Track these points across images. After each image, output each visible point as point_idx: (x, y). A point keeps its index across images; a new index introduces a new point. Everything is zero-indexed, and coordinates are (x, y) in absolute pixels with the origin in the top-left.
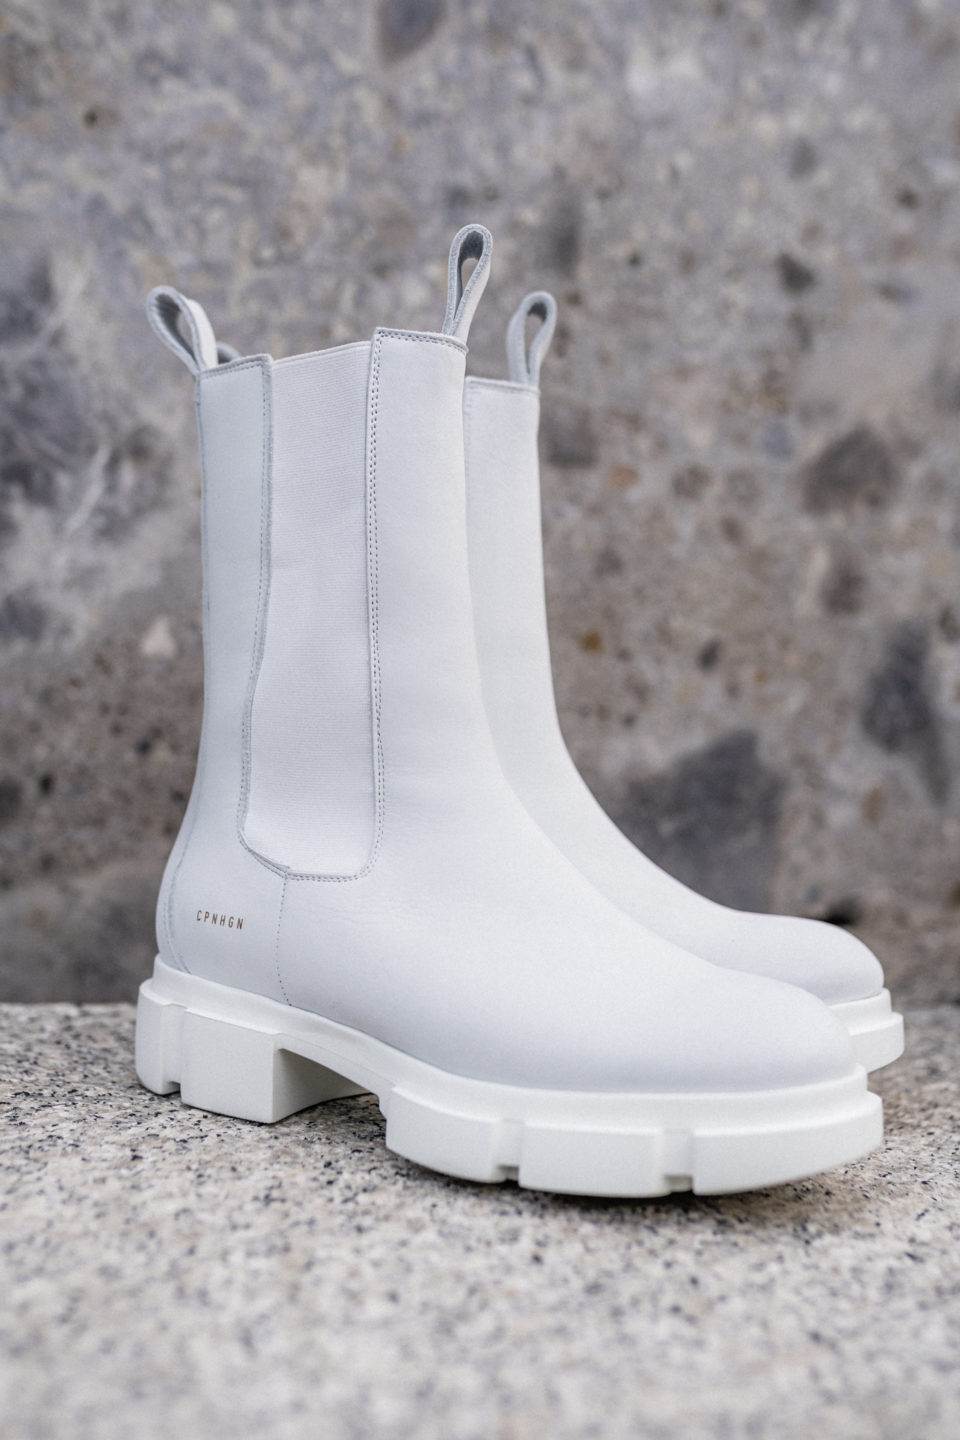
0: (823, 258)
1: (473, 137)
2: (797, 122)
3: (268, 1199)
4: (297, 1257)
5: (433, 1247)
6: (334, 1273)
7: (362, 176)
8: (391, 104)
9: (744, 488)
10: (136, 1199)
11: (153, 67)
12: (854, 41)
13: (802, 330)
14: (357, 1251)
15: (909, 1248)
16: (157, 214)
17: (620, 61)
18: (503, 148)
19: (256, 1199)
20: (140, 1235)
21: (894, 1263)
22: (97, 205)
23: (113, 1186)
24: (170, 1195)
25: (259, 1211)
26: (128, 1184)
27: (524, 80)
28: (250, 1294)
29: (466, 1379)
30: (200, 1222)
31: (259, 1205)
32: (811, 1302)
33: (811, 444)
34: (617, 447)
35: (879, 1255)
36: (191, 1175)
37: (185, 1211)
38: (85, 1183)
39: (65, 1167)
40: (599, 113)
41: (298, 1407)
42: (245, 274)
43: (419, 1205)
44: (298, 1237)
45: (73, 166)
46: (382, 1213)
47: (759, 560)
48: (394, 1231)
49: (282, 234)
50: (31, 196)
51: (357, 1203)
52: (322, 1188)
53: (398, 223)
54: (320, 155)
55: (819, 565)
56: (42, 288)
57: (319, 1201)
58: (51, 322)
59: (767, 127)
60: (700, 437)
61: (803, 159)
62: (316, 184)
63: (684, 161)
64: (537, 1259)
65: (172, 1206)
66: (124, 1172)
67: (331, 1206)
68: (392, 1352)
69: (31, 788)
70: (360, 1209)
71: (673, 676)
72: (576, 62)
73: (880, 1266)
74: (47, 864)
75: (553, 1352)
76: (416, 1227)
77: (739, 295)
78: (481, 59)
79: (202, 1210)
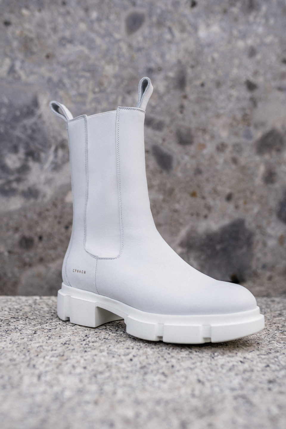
0: (260, 80)
1: (154, 54)
2: (250, 42)
3: (65, 344)
4: (65, 358)
5: (104, 356)
6: (72, 362)
7: (122, 67)
8: (130, 46)
9: (238, 148)
10: (29, 343)
11: (64, 41)
12: (266, 17)
13: (254, 102)
14: (82, 357)
15: (242, 360)
16: (66, 81)
17: (196, 29)
18: (163, 56)
19: (62, 343)
20: (25, 351)
21: (235, 363)
22: (50, 80)
23: (26, 339)
24: (39, 342)
25: (61, 346)
26: (29, 339)
27: (168, 36)
28: (47, 366)
29: (94, 388)
30: (44, 349)
31: (62, 345)
32: (204, 372)
33: (258, 134)
34: (199, 138)
35: (232, 361)
36: (47, 338)
37: (41, 346)
38: (18, 339)
39: (15, 335)
40: (190, 44)
41: (45, 392)
42: (91, 96)
43: (106, 346)
44: (67, 354)
45: (44, 70)
46: (94, 347)
47: (243, 169)
48: (94, 352)
49: (100, 84)
50: (32, 79)
51: (89, 345)
52: (81, 341)
53: (133, 79)
54: (110, 62)
55: (262, 169)
56: (36, 103)
57: (78, 344)
58: (38, 112)
59: (241, 44)
60: (224, 134)
61: (252, 52)
62: (110, 70)
63: (216, 55)
64: (131, 360)
65: (38, 345)
66: (30, 337)
67: (81, 346)
68: (77, 381)
69: (36, 239)
70: (89, 346)
71: (219, 203)
72: (183, 30)
73: (231, 364)
74: (41, 260)
75: (121, 382)
76: (101, 351)
77: (234, 93)
78: (155, 32)
79: (46, 346)
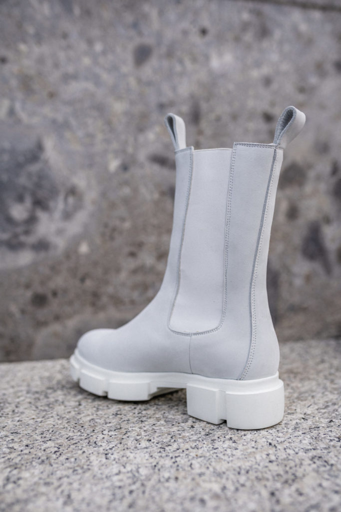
1: (166, 88)
2: (265, 70)
3: (117, 414)
4: (124, 431)
5: (163, 425)
6: (133, 434)
7: (132, 103)
8: (139, 81)
10: (79, 417)
11: (67, 78)
12: (281, 43)
14: (140, 428)
15: (303, 416)
16: (73, 122)
17: (207, 58)
18: (174, 89)
19: (113, 414)
20: (79, 427)
21: (298, 421)
22: (54, 122)
23: (73, 413)
24: (89, 415)
25: (113, 418)
26: (77, 413)
27: (178, 68)
28: (109, 442)
29: (168, 462)
30: (96, 423)
31: (114, 416)
35: (294, 419)
36: (95, 409)
37: (92, 419)
38: (65, 413)
39: (60, 409)
40: (203, 75)
41: (119, 473)
42: (100, 137)
43: (160, 413)
44: (124, 425)
45: (47, 111)
46: (149, 416)
48: (152, 421)
49: (109, 123)
50: (35, 120)
51: (142, 414)
52: (132, 410)
53: (144, 116)
54: (119, 98)
56: (40, 147)
57: (131, 414)
58: (44, 156)
61: (267, 82)
62: (119, 107)
63: (231, 87)
64: (192, 427)
65: (89, 418)
66: (76, 409)
67: (134, 415)
68: (147, 456)
69: (50, 295)
70: (143, 415)
72: (194, 60)
73: (294, 422)
74: (57, 318)
75: (193, 453)
76: (158, 420)
77: (252, 126)
78: (165, 64)
79: (98, 419)
